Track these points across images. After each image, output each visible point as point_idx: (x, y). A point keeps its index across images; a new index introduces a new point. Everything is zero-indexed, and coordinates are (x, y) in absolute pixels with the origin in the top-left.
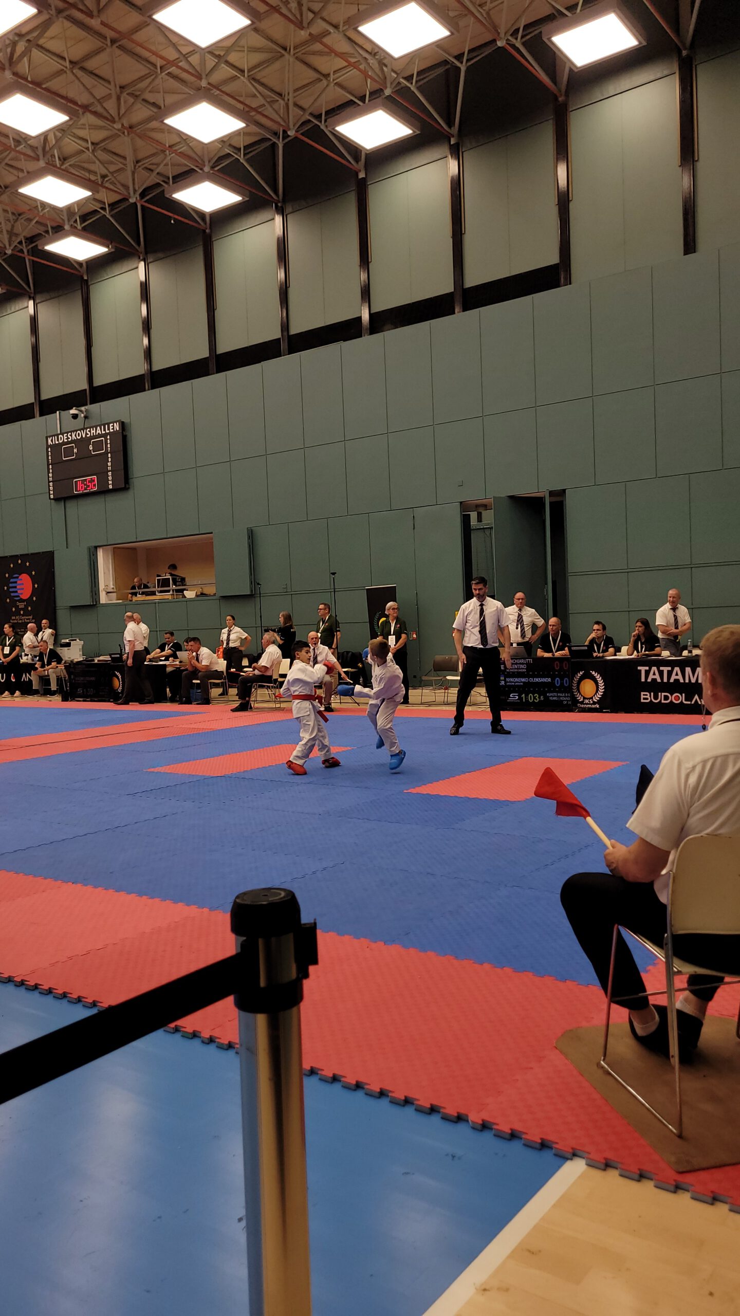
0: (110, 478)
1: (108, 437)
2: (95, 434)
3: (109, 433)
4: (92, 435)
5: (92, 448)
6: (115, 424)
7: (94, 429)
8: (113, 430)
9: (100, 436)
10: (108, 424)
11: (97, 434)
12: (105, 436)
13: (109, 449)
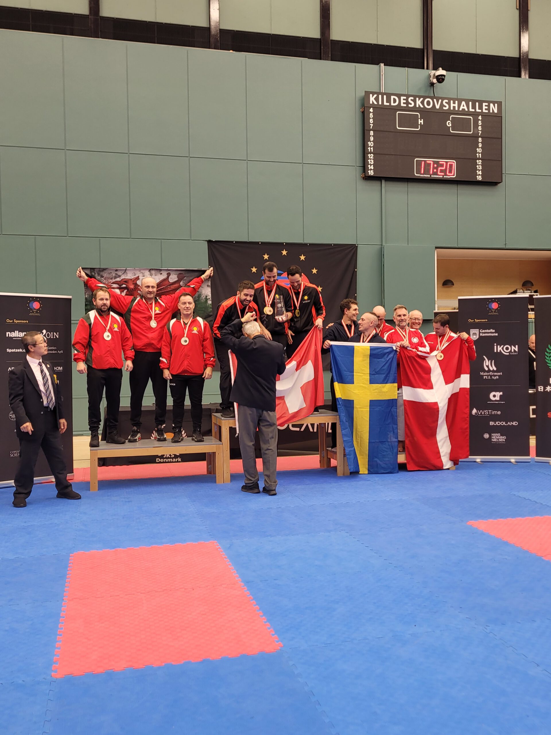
0: (479, 167)
1: (480, 118)
2: (457, 109)
3: (482, 114)
4: (452, 108)
5: (450, 125)
6: (492, 105)
7: (456, 102)
8: (487, 111)
9: (463, 113)
10: (481, 103)
11: (461, 109)
12: (475, 115)
13: (480, 132)
